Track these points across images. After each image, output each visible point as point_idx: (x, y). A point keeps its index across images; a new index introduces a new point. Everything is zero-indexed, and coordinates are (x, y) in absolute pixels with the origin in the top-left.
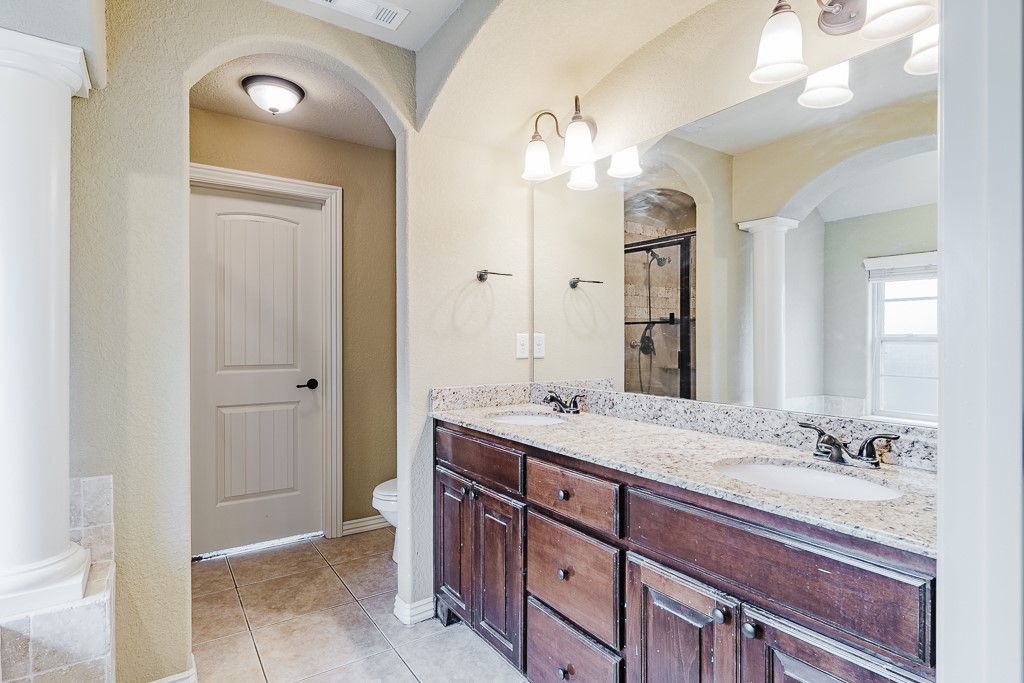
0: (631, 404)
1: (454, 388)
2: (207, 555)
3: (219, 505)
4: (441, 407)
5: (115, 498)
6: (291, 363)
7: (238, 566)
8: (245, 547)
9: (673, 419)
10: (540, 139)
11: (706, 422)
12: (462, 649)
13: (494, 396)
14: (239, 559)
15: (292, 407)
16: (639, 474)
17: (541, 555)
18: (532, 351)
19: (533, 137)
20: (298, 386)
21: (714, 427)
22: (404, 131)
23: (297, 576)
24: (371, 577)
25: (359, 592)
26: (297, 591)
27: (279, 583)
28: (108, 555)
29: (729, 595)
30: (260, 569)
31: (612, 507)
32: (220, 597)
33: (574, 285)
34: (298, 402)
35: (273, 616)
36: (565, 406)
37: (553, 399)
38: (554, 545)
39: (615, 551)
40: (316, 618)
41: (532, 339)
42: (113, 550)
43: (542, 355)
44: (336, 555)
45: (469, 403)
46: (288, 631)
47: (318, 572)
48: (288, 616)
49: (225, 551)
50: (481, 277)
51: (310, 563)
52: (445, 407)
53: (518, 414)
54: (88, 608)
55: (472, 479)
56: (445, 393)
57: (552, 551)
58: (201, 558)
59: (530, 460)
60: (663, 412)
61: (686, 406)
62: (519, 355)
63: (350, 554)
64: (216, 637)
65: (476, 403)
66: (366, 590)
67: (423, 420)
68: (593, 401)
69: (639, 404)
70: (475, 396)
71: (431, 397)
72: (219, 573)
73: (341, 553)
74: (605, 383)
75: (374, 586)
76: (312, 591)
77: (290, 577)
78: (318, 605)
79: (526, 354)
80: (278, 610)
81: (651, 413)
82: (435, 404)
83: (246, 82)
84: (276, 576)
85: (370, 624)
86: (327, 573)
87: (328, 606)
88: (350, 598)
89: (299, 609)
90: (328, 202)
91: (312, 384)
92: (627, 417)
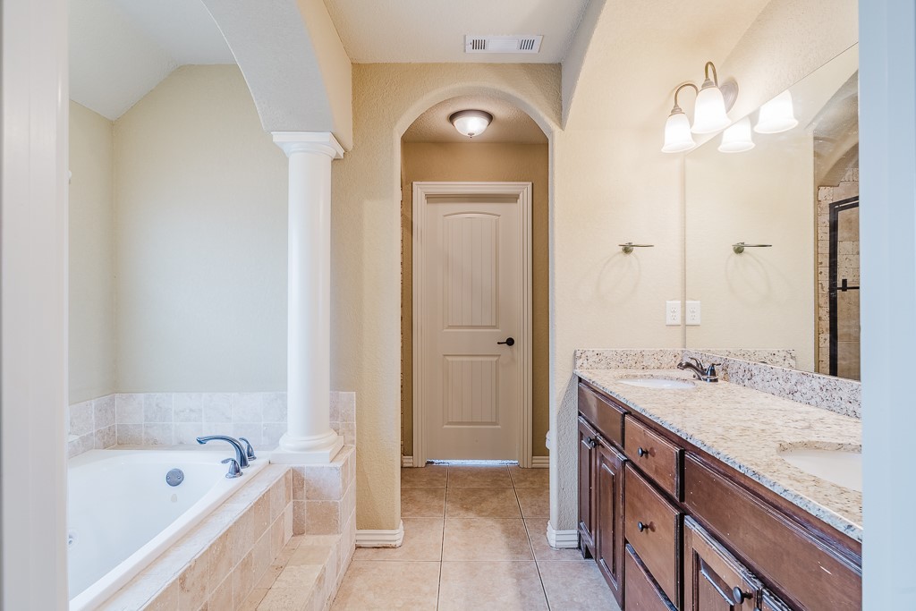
0: (768, 377)
1: (597, 350)
2: (437, 461)
3: (445, 426)
4: (584, 365)
5: (357, 407)
6: (494, 324)
7: (454, 474)
8: (462, 461)
9: (808, 396)
10: (680, 111)
11: (843, 402)
12: (591, 580)
13: (641, 359)
14: (456, 469)
15: (495, 359)
16: (688, 440)
17: (633, 506)
18: (684, 319)
19: (672, 111)
20: (499, 343)
21: (851, 409)
22: (552, 132)
23: (489, 490)
24: (541, 504)
25: (527, 513)
26: (484, 500)
27: (474, 491)
28: (353, 442)
29: (756, 578)
30: (466, 479)
31: (675, 471)
32: (435, 491)
33: (739, 250)
34: (499, 355)
35: (462, 513)
36: (703, 374)
37: (689, 365)
38: (640, 499)
39: (677, 513)
40: (489, 522)
41: (684, 306)
42: (355, 439)
43: (697, 321)
44: (522, 481)
45: (613, 364)
46: (468, 526)
47: (504, 490)
48: (471, 515)
49: (449, 461)
50: (627, 249)
51: (501, 482)
52: (589, 366)
53: (657, 377)
54: (331, 469)
55: (597, 431)
56: (589, 354)
57: (639, 505)
58: (433, 463)
59: (627, 418)
60: (799, 388)
61: (822, 382)
62: (670, 322)
63: (532, 483)
64: (423, 516)
65: (621, 365)
66: (533, 513)
67: (568, 376)
68: (734, 371)
69: (775, 377)
70: (618, 358)
71: (575, 358)
72: (440, 475)
73: (525, 480)
74: (784, 354)
75: (541, 511)
76: (494, 503)
77: (483, 489)
78: (494, 514)
79: (678, 321)
80: (467, 509)
81: (788, 387)
82: (579, 362)
83: (452, 117)
84: (475, 486)
85: (526, 538)
86: (510, 492)
87: (501, 516)
88: (519, 516)
89: (480, 513)
90: (521, 195)
91: (510, 342)
92: (764, 390)
